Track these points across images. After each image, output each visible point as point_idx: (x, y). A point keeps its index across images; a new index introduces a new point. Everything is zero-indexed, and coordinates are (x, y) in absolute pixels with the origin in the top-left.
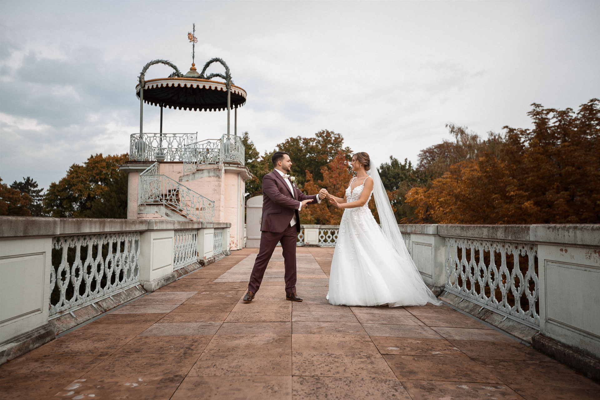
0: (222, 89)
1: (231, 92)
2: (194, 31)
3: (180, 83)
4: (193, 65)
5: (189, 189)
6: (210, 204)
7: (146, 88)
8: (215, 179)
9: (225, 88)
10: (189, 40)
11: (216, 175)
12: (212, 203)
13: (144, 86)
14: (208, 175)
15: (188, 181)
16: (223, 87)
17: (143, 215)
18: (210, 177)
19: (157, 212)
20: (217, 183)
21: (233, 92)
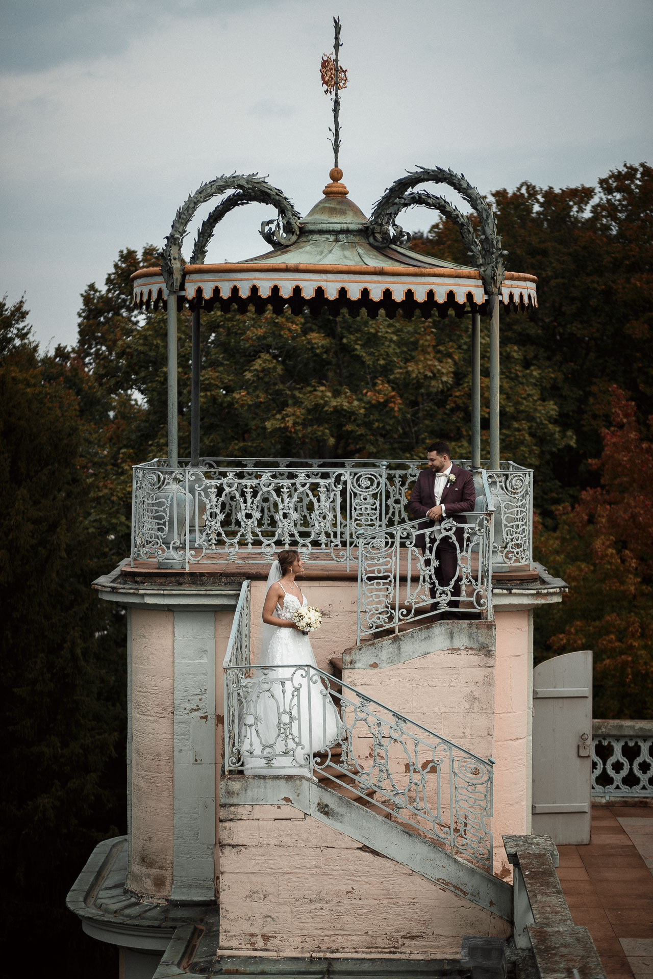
0: (470, 296)
1: (501, 302)
2: (337, 46)
3: (323, 285)
4: (336, 175)
5: (399, 717)
6: (476, 772)
7: (190, 292)
8: (475, 659)
9: (482, 290)
10: (325, 87)
11: (475, 646)
12: (481, 767)
13: (182, 287)
14: (447, 643)
15: (375, 666)
16: (474, 291)
17: (240, 810)
18: (454, 650)
19: (287, 800)
20: (480, 674)
21: (506, 300)
